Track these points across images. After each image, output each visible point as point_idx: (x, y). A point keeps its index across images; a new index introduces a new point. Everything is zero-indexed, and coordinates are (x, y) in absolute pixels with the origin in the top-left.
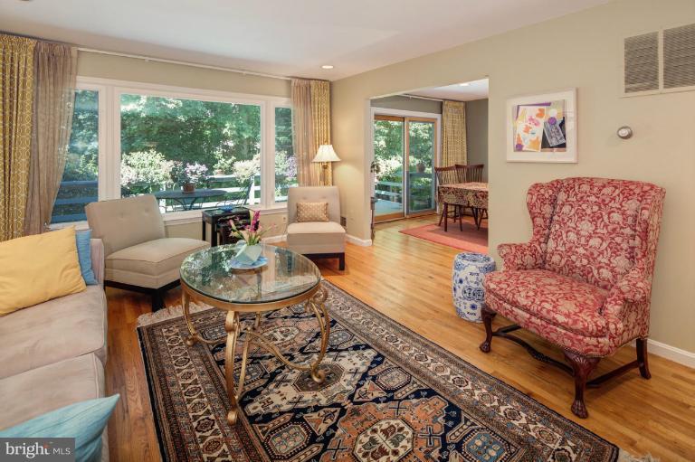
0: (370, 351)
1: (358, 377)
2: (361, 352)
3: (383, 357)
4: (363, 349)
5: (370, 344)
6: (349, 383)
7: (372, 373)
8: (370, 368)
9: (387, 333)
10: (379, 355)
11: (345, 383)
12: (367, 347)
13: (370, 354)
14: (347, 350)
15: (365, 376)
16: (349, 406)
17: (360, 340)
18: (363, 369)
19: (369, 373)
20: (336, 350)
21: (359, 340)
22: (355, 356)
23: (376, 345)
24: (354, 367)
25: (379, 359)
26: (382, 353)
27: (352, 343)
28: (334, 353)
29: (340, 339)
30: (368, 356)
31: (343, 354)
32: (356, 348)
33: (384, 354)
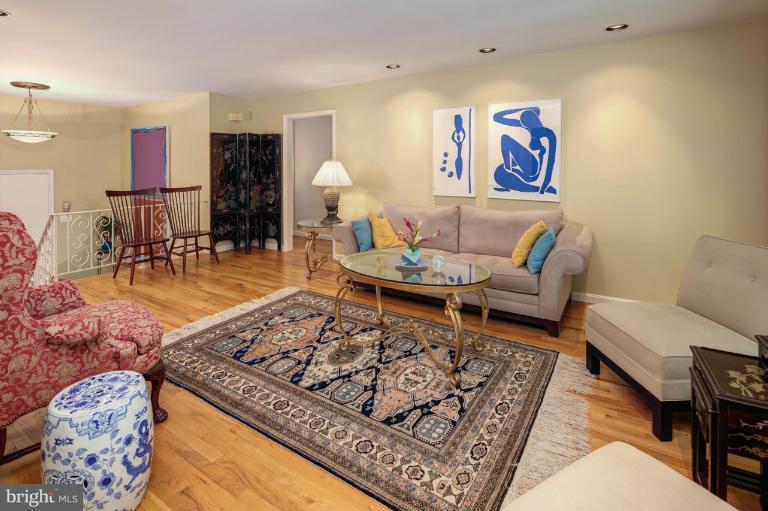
0: (307, 385)
1: (313, 361)
2: (316, 381)
3: (291, 381)
4: (314, 385)
5: (308, 392)
6: (319, 356)
7: (302, 366)
8: (304, 369)
9: (287, 414)
10: (296, 383)
11: (323, 354)
12: (311, 388)
13: (306, 382)
14: (332, 380)
15: (308, 363)
16: (315, 344)
17: (320, 395)
18: (310, 368)
19: (304, 365)
20: (344, 377)
21: (323, 394)
22: (322, 377)
23: (302, 393)
24: (319, 367)
25: (296, 379)
26: (294, 386)
27: (329, 389)
28: (344, 373)
29: (345, 390)
30: (308, 379)
31: (335, 376)
32: (323, 385)
33: (291, 385)
